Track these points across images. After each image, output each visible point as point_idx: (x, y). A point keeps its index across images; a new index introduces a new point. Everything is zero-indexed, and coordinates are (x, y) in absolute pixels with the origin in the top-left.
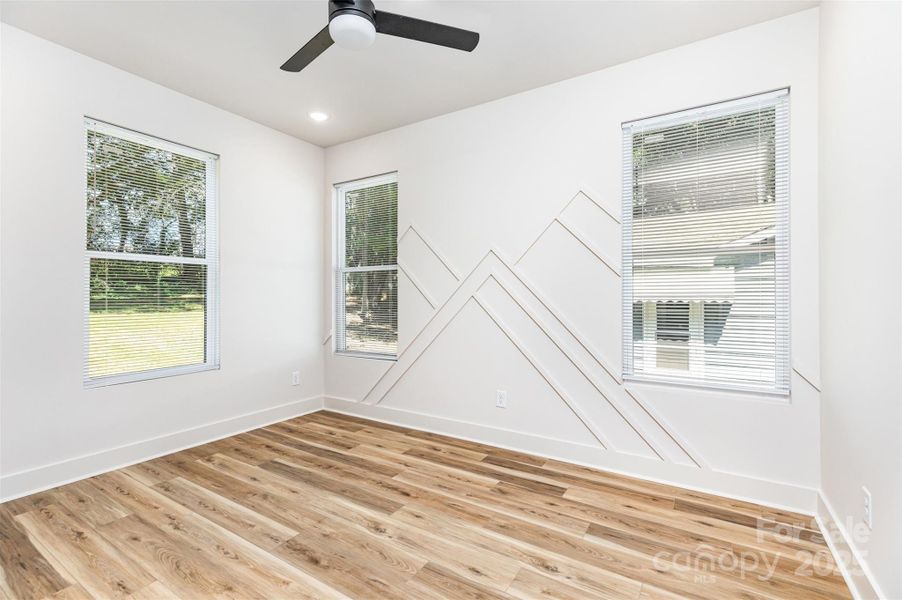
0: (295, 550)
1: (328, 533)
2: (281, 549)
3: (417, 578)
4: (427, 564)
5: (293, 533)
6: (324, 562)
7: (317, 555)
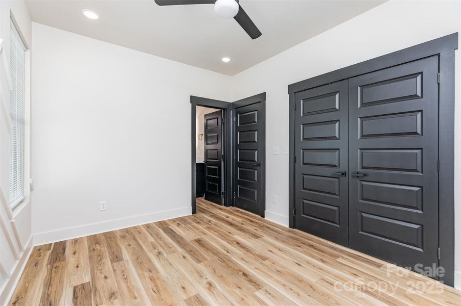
0: (255, 283)
1: (238, 289)
2: (262, 284)
3: (206, 259)
4: (199, 263)
5: (258, 293)
6: (241, 273)
7: (244, 277)
